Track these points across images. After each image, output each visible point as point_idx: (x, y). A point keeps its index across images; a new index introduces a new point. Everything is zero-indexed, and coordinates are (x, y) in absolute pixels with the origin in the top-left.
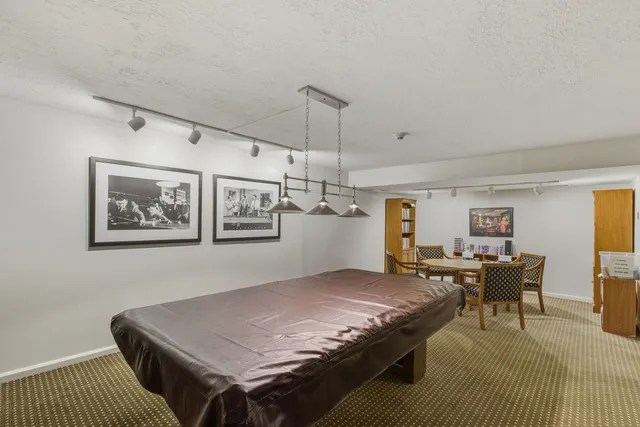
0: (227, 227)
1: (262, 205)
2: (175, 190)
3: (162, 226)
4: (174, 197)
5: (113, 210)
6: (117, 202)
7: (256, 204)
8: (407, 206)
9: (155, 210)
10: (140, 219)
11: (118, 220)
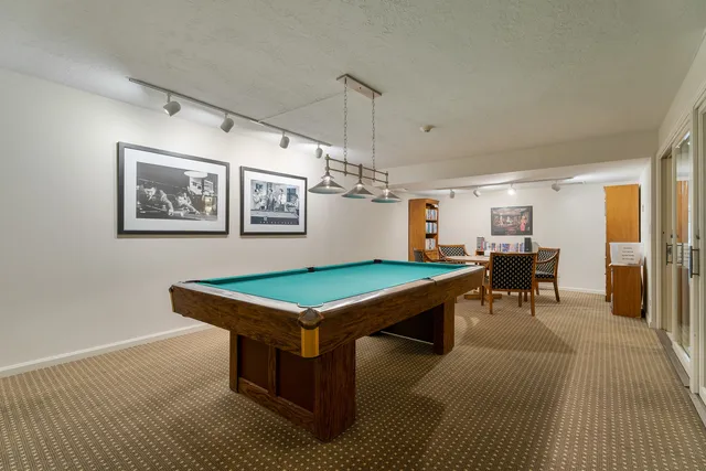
0: (255, 220)
1: (289, 200)
2: (203, 180)
3: (190, 216)
4: (202, 188)
5: (141, 197)
6: (146, 190)
7: (283, 199)
8: (430, 206)
9: (183, 200)
10: (168, 208)
11: (148, 209)
